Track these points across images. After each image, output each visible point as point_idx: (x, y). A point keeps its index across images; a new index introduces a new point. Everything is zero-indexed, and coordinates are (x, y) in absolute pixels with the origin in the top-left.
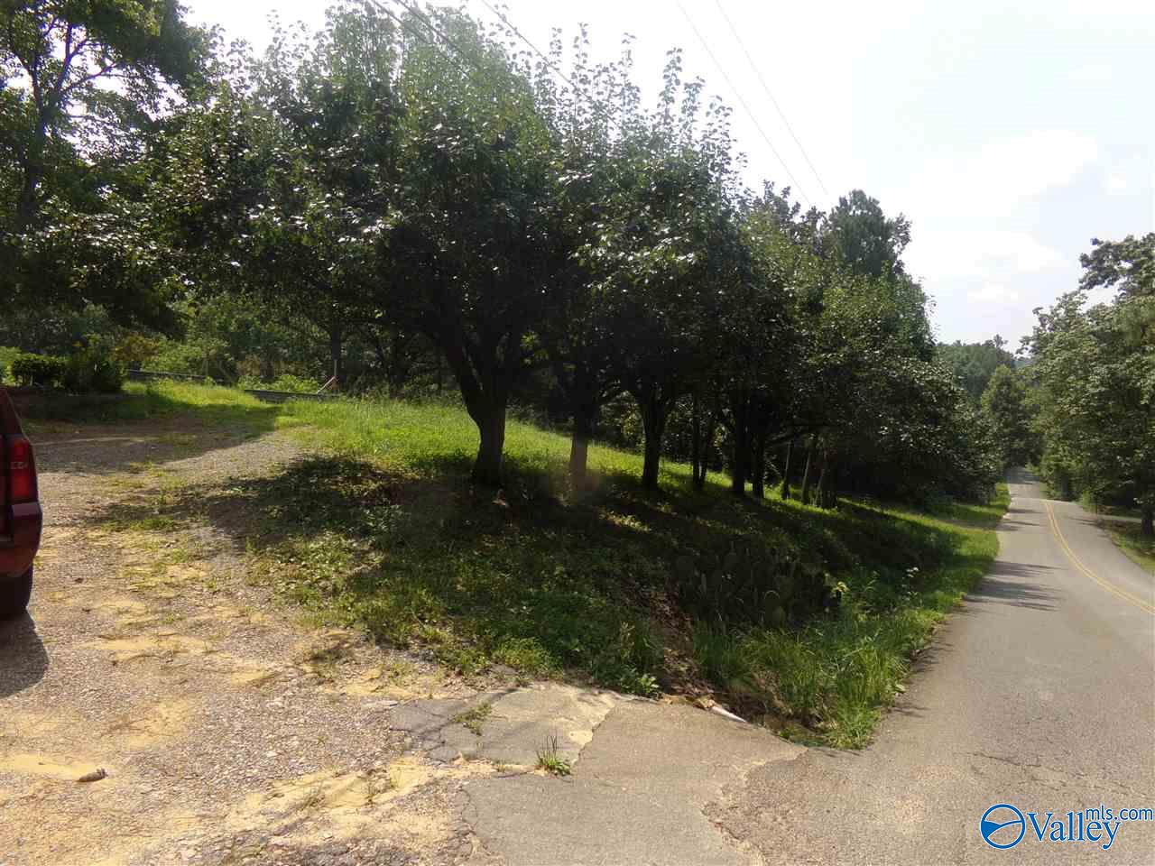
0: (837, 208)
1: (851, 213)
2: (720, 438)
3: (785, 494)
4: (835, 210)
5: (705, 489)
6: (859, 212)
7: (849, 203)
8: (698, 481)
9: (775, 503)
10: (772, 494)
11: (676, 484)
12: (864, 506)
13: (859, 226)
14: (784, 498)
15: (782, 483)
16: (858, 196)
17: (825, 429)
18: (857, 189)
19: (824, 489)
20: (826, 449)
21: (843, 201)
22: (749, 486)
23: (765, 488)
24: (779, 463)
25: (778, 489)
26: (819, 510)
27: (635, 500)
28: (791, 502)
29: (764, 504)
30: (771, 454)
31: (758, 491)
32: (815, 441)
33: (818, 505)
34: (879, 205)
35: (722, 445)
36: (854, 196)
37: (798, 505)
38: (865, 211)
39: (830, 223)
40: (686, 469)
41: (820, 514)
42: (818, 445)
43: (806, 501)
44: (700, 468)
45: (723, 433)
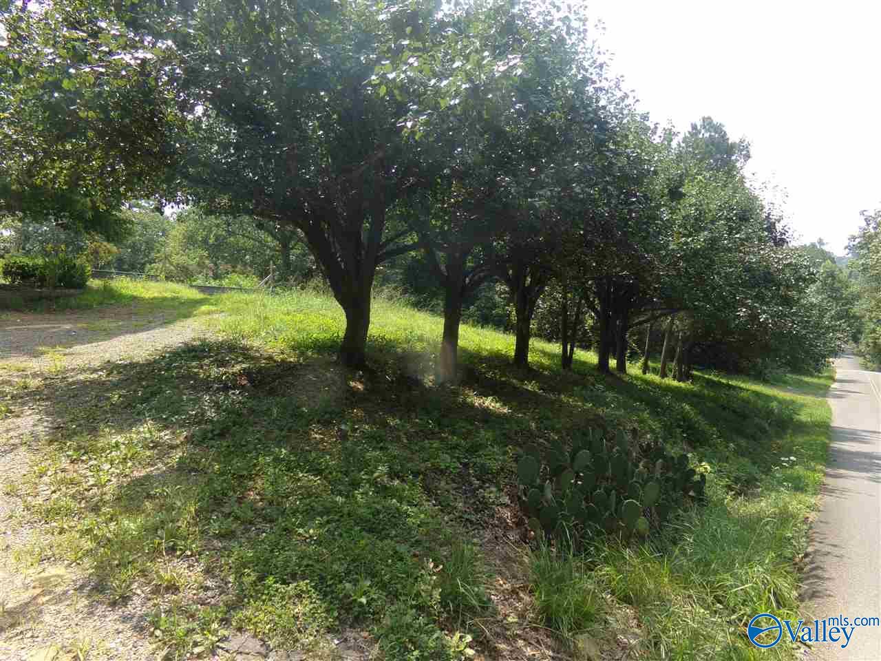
0: (689, 132)
1: (701, 136)
2: (590, 322)
3: (646, 369)
4: (688, 135)
5: (573, 366)
6: (707, 135)
7: (699, 128)
8: (567, 359)
9: (637, 378)
10: (634, 369)
11: (545, 361)
12: (712, 377)
13: (707, 146)
14: (644, 373)
15: (643, 359)
16: (708, 123)
17: (681, 314)
18: (706, 116)
19: (679, 363)
20: (682, 330)
21: (694, 127)
22: (613, 363)
23: (628, 364)
24: (640, 343)
25: (639, 364)
26: (675, 383)
27: (503, 379)
28: (650, 376)
29: (627, 379)
30: (633, 334)
31: (621, 367)
32: (672, 322)
33: (674, 377)
34: (724, 129)
35: (592, 328)
36: (704, 121)
37: (656, 378)
38: (713, 134)
39: (683, 145)
40: (555, 348)
41: (677, 387)
42: (674, 327)
43: (664, 375)
44: (569, 347)
45: (593, 318)
